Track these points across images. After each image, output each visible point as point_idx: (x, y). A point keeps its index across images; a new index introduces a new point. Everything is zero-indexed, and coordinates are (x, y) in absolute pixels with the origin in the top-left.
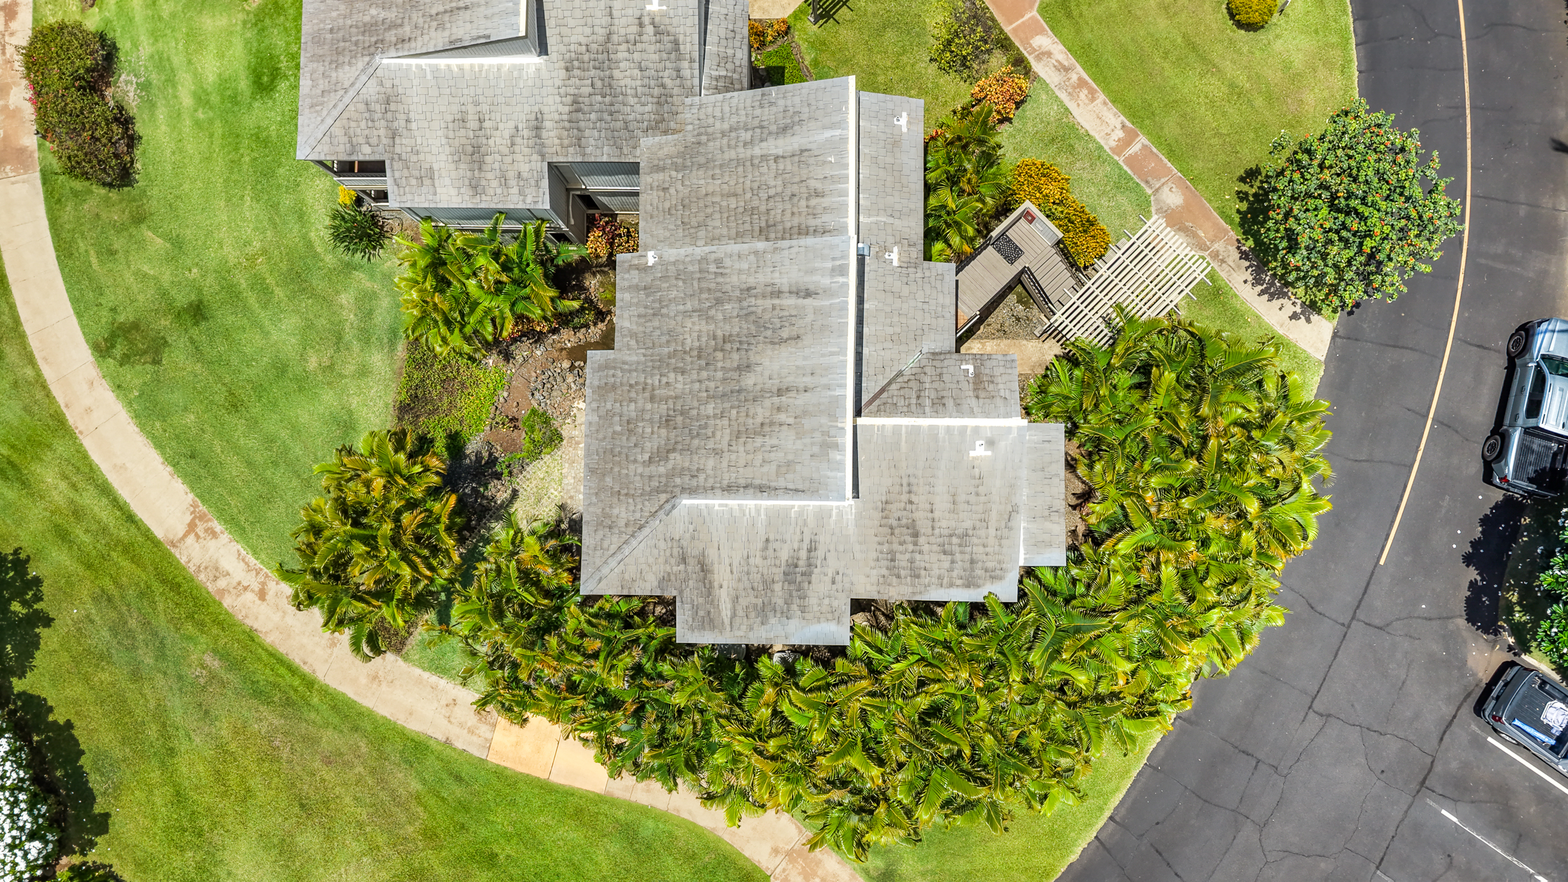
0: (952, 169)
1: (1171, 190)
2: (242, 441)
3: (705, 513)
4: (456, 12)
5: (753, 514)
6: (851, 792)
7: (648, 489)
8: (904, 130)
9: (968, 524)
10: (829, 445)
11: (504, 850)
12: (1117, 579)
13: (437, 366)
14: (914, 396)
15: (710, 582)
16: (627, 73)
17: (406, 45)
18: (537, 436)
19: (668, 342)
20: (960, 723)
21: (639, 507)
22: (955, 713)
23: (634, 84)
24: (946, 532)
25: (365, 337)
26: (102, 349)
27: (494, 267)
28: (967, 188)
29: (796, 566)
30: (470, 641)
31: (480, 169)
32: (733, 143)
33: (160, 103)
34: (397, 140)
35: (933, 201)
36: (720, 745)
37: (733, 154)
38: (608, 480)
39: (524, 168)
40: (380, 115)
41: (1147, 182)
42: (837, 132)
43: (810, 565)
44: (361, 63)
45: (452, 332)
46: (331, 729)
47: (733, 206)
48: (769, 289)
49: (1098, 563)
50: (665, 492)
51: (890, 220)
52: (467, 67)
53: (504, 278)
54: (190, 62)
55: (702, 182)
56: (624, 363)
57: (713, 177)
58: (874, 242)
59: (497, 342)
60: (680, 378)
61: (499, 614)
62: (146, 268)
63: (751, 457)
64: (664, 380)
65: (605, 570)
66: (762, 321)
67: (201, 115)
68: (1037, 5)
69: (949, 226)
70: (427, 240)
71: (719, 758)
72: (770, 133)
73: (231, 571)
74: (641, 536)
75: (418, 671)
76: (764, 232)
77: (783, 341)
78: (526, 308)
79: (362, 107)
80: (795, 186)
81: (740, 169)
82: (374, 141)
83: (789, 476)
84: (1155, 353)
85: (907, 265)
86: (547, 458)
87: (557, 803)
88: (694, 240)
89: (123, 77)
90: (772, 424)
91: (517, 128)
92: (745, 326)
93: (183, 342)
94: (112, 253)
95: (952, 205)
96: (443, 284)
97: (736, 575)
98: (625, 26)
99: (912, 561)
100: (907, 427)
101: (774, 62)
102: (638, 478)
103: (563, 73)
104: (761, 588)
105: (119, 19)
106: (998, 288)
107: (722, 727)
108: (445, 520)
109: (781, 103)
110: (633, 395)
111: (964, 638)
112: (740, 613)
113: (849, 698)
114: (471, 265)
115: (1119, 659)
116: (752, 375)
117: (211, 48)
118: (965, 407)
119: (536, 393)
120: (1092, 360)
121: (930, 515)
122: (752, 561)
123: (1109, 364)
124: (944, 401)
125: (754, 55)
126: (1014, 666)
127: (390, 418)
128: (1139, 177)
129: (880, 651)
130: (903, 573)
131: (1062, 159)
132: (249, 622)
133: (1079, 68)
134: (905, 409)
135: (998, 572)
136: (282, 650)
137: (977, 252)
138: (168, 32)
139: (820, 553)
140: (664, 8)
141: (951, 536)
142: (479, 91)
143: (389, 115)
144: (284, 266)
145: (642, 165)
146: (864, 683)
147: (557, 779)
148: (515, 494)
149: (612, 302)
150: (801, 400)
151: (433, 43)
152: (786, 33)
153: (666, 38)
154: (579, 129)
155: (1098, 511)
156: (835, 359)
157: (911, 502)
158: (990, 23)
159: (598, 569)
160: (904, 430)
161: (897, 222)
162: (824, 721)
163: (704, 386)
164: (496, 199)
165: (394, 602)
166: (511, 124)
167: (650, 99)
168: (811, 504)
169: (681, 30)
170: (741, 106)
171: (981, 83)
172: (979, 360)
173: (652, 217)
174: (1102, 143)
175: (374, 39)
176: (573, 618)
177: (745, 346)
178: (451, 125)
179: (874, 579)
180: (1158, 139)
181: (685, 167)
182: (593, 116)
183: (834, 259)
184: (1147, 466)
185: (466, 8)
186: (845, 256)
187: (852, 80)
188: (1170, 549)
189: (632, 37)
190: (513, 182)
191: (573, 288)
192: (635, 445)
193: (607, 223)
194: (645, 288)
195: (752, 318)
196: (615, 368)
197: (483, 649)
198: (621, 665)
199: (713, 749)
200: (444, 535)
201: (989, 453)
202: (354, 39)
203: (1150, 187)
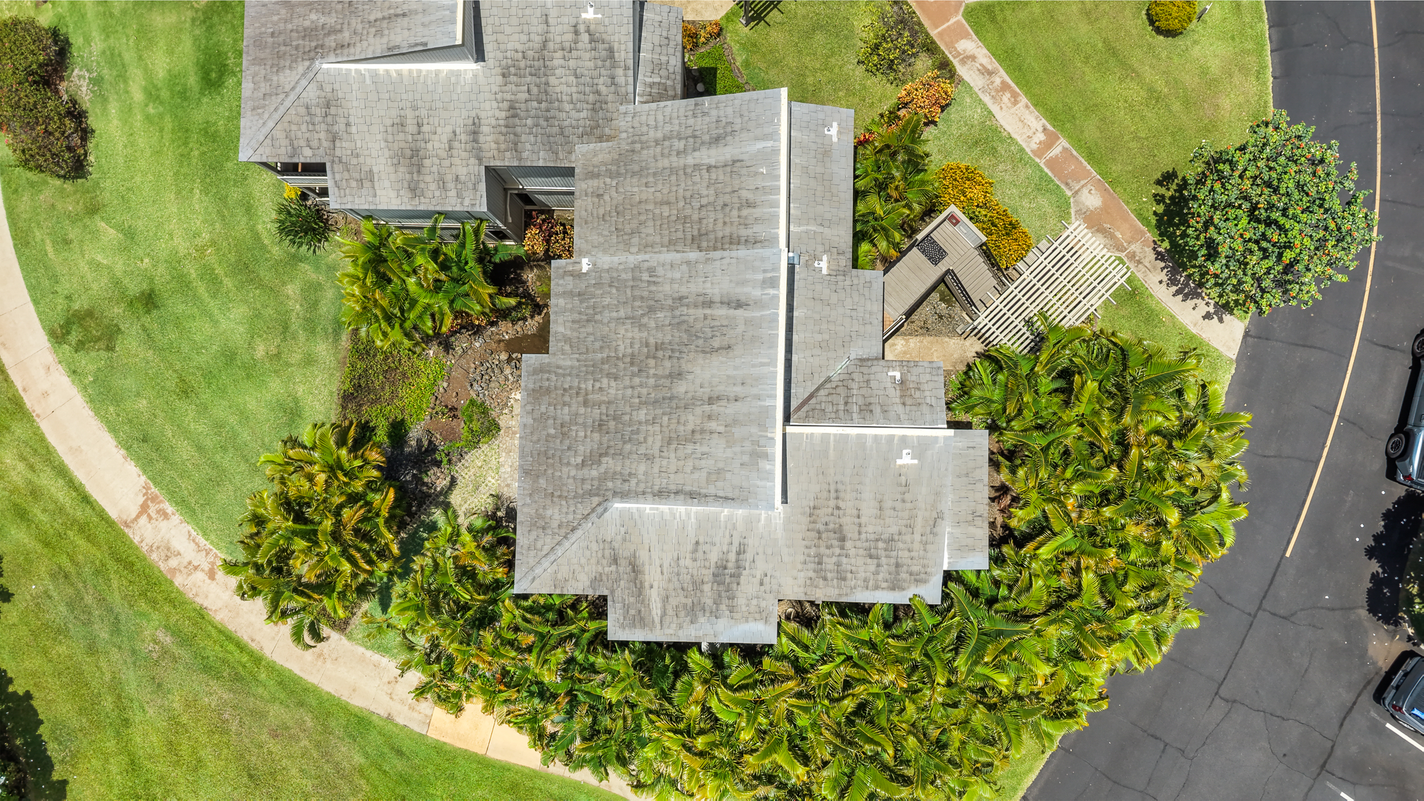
0: (880, 177)
1: (1090, 192)
2: (192, 426)
3: (636, 516)
4: (394, 19)
5: (683, 517)
6: (777, 787)
7: (581, 492)
8: (835, 139)
9: (894, 529)
10: (759, 455)
12: (1038, 583)
13: (380, 357)
14: (842, 402)
15: (641, 582)
16: (563, 80)
17: (346, 51)
18: (475, 426)
19: (601, 347)
20: (884, 723)
21: (572, 509)
22: (879, 713)
23: (569, 90)
24: (872, 537)
25: (310, 327)
26: (58, 335)
27: (432, 266)
28: (894, 194)
29: (725, 568)
30: (409, 635)
31: (419, 172)
32: (666, 151)
33: (112, 98)
34: (338, 144)
35: (861, 207)
36: (651, 740)
37: (665, 163)
38: (542, 482)
39: (462, 171)
40: (321, 119)
41: (1067, 184)
42: (769, 144)
43: (738, 567)
44: (301, 67)
45: (393, 328)
46: (277, 703)
47: (666, 214)
48: (701, 299)
49: (1020, 565)
50: (598, 495)
51: (820, 229)
52: (405, 73)
53: (443, 277)
54: (140, 58)
55: (636, 189)
56: (559, 367)
57: (646, 185)
58: (804, 250)
59: (437, 335)
60: (613, 384)
61: (436, 608)
62: (99, 258)
63: (681, 463)
64: (598, 385)
65: (538, 571)
66: (693, 330)
67: (151, 110)
68: (962, 9)
69: (875, 230)
70: (368, 238)
71: (649, 752)
72: (703, 143)
73: (182, 552)
74: (573, 537)
75: (361, 650)
76: (696, 241)
77: (715, 350)
78: (466, 305)
79: (302, 111)
80: (727, 196)
81: (674, 178)
82: (315, 144)
83: (720, 484)
84: (1076, 360)
85: (835, 273)
86: (485, 447)
87: (494, 778)
88: (628, 245)
89: (76, 72)
90: (702, 431)
91: (454, 132)
92: (677, 334)
93: (135, 329)
94: (67, 242)
95: (880, 212)
96: (383, 280)
97: (666, 576)
98: (560, 33)
99: (838, 564)
100: (835, 435)
101: (706, 63)
102: (571, 481)
103: (500, 79)
104: (690, 588)
105: (71, 15)
106: (923, 290)
107: (652, 722)
108: (385, 513)
109: (714, 113)
110: (567, 399)
111: (890, 640)
112: (670, 612)
113: (777, 698)
114: (410, 264)
115: (1039, 662)
116: (683, 382)
117: (161, 44)
118: (892, 414)
119: (475, 384)
120: (1016, 365)
121: (857, 520)
122: (682, 562)
123: (1032, 369)
124: (872, 407)
125: (687, 55)
126: (939, 669)
127: (334, 406)
128: (1059, 179)
129: (806, 648)
130: (829, 575)
131: (985, 162)
132: (199, 600)
133: (1002, 72)
134: (833, 415)
135: (923, 576)
136: (231, 627)
137: (903, 253)
138: (120, 28)
139: (749, 556)
140: (600, 16)
141: (877, 540)
142: (418, 96)
143: (329, 119)
144: (232, 258)
145: (577, 171)
146: (791, 684)
147: (493, 755)
148: (453, 481)
149: (547, 295)
150: (731, 409)
151: (371, 49)
152: (719, 35)
153: (601, 46)
154: (515, 134)
155: (1020, 519)
156: (765, 370)
157: (838, 508)
158: (916, 27)
159: (532, 569)
160: (832, 438)
161: (827, 231)
162: (752, 720)
163: (636, 393)
164: (434, 202)
165: (335, 594)
166: (449, 129)
167: (585, 106)
168: (740, 513)
169: (616, 37)
170: (675, 115)
171: (908, 87)
172: (905, 364)
173: (586, 223)
174: (1024, 145)
175: (314, 44)
176: (508, 613)
177: (677, 354)
178: (390, 129)
179: (801, 581)
180: (1078, 141)
181: (619, 174)
182: (529, 122)
183: (765, 271)
184: (1069, 474)
185: (404, 15)
186: (776, 269)
187: (784, 92)
188: (1090, 555)
189: (567, 45)
190: (451, 185)
191: (511, 282)
192: (569, 448)
193: (544, 221)
194: (579, 294)
195: (684, 327)
196: (549, 372)
197: (421, 641)
198: (553, 660)
199: (643, 743)
200: (384, 530)
201: (916, 462)
202: (294, 43)
203: (1070, 189)
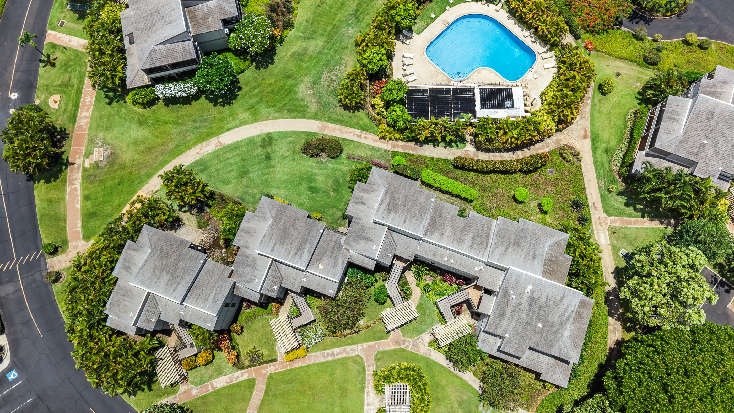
1: (196, 392)
2: (234, 159)
3: (146, 254)
5: (140, 263)
7: (157, 245)
8: (208, 324)
9: (121, 307)
11: (120, 188)
14: (152, 306)
15: (135, 251)
16: (248, 270)
17: (271, 226)
18: (202, 224)
19: (183, 259)
21: (154, 242)
26: (269, 135)
29: (129, 269)
31: (245, 233)
33: (316, 165)
34: (257, 218)
37: (217, 286)
39: (241, 242)
40: (263, 216)
41: (200, 387)
42: (206, 308)
43: (128, 272)
44: (274, 216)
47: (206, 282)
48: (180, 283)
50: (154, 248)
54: (323, 174)
55: (215, 277)
57: (214, 280)
58: (186, 309)
60: (174, 259)
62: (282, 150)
63: (150, 267)
64: (176, 255)
65: (146, 231)
66: (175, 279)
67: (310, 173)
68: (256, 378)
73: (206, 148)
74: (149, 240)
76: (196, 286)
79: (266, 213)
80: (202, 296)
81: (212, 286)
82: (259, 213)
83: (141, 273)
86: (196, 224)
89: (326, 159)
90: (154, 274)
92: (176, 275)
93: (262, 153)
97: (133, 256)
99: (119, 293)
100: (142, 301)
103: (253, 257)
104: (129, 260)
105: (340, 162)
112: (127, 255)
116: (166, 273)
117: (324, 180)
119: (212, 227)
121: (125, 300)
122: (134, 260)
124: (148, 312)
127: (222, 193)
131: (213, 368)
132: (193, 149)
133: (235, 382)
135: (109, 310)
136: (184, 154)
138: (332, 172)
139: (129, 275)
141: (120, 303)
150: (154, 281)
154: (243, 256)
157: (129, 297)
161: (190, 316)
163: (170, 263)
166: (250, 242)
174: (215, 380)
175: (277, 220)
177: (172, 274)
178: (255, 229)
182: (244, 260)
189: (254, 273)
190: (240, 238)
192: (167, 245)
194: (196, 258)
201: (130, 316)
202: (280, 215)
